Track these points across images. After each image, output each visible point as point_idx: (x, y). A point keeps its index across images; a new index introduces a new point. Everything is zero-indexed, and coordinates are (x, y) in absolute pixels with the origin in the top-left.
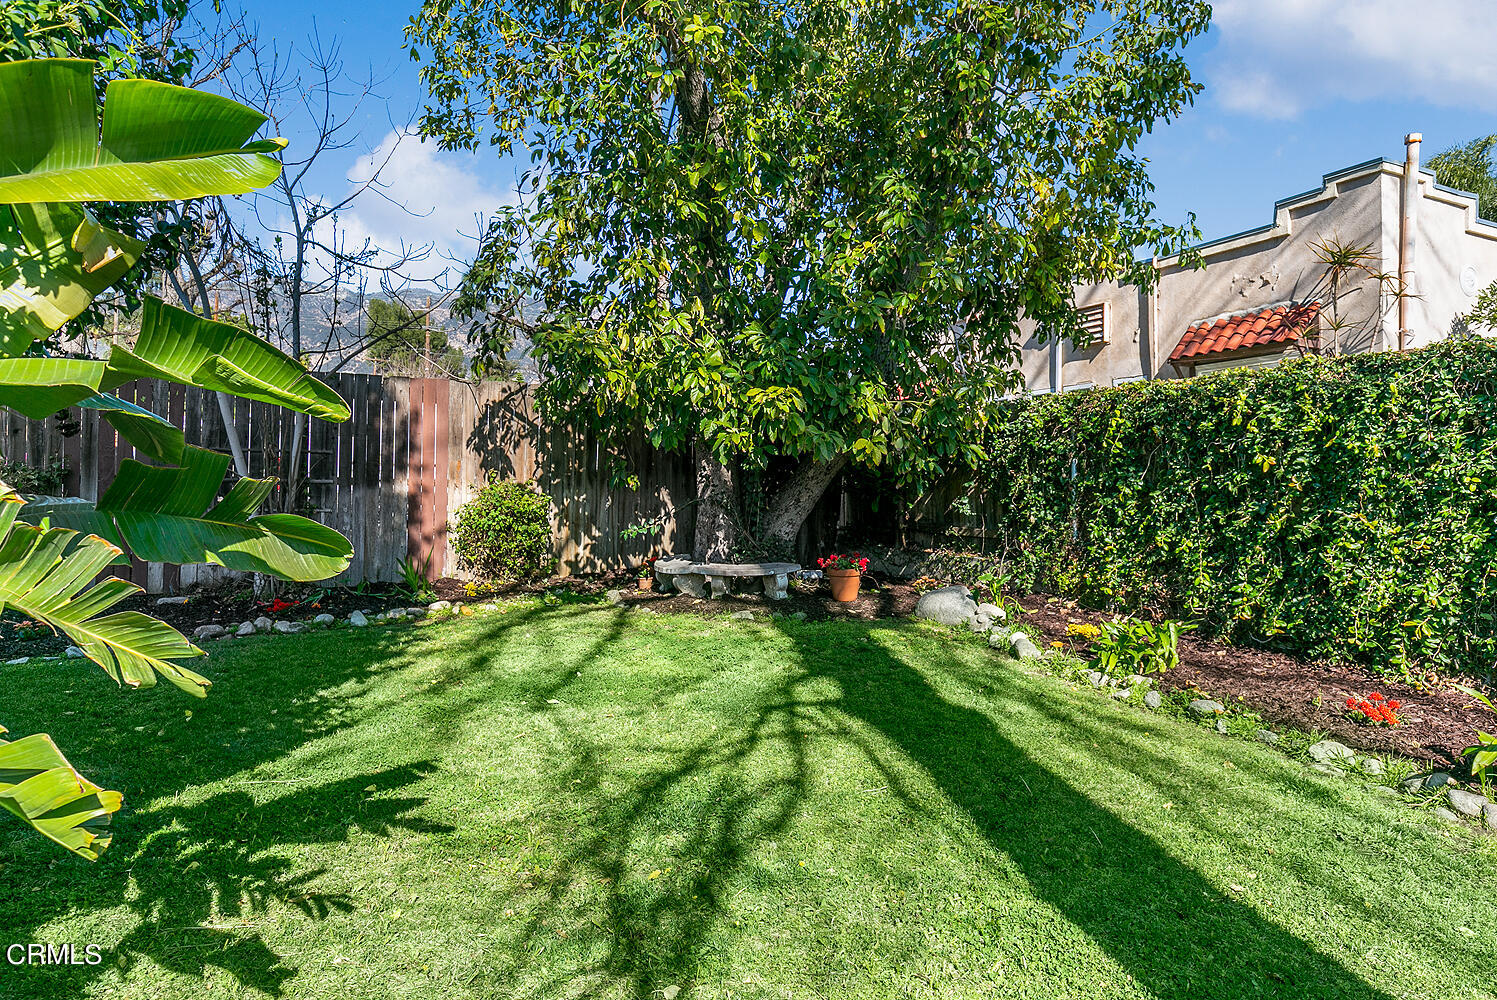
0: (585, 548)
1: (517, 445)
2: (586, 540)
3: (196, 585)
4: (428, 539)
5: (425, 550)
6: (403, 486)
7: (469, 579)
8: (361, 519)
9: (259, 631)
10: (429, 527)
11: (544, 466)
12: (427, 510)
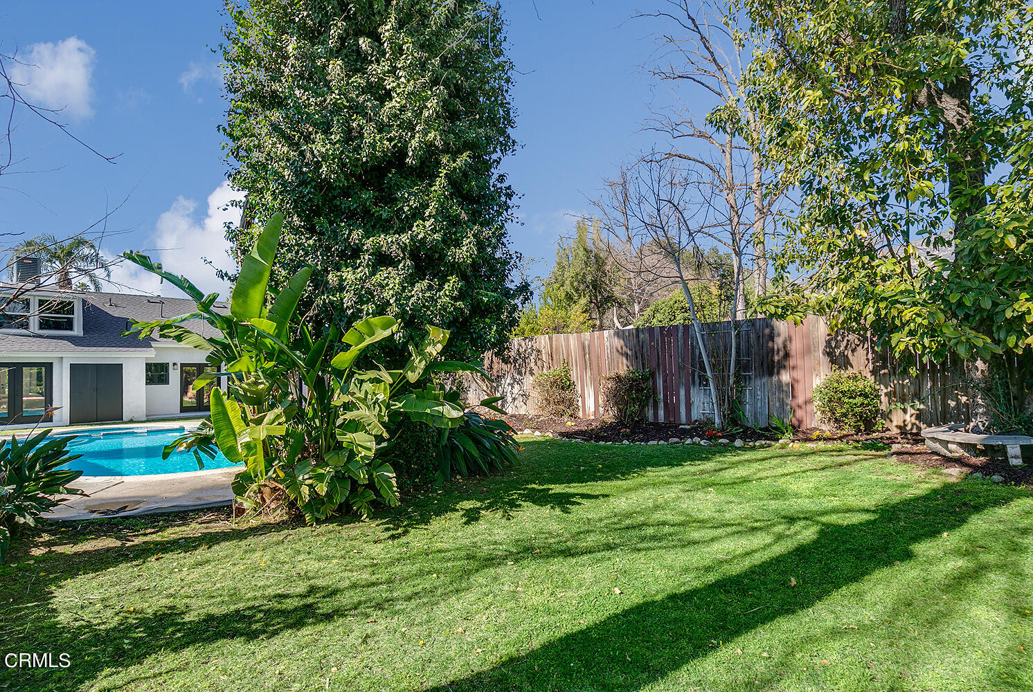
0: (911, 416)
1: (853, 351)
2: (910, 411)
3: (696, 421)
4: (799, 407)
5: (799, 413)
6: (785, 377)
7: (827, 429)
8: (766, 393)
9: (694, 443)
10: (801, 399)
11: (875, 361)
12: (799, 388)
